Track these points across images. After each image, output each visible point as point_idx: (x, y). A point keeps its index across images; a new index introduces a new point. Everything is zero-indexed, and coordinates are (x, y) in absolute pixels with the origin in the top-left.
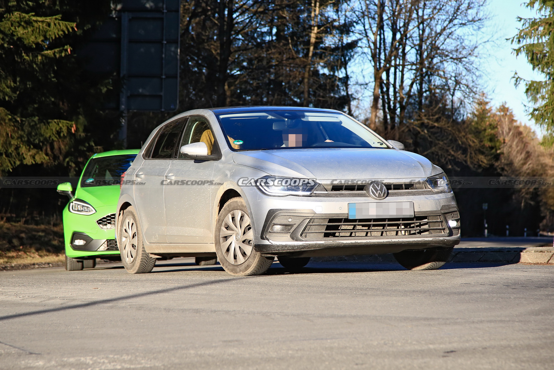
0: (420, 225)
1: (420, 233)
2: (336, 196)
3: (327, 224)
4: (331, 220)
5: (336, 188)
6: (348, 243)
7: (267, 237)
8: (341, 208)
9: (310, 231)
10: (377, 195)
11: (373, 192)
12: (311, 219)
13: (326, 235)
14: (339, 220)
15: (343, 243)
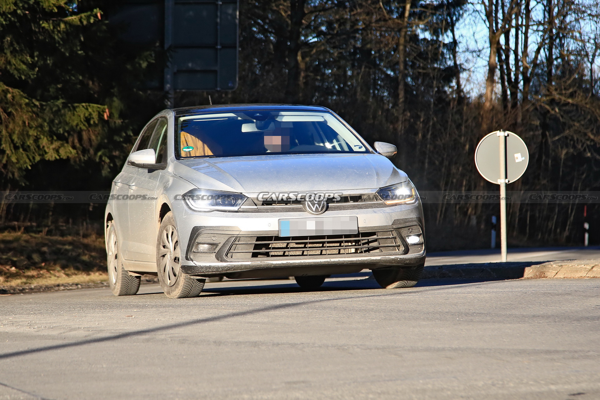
0: (368, 243)
1: (368, 250)
2: (267, 211)
3: (255, 242)
4: (259, 239)
5: (267, 202)
6: (278, 264)
7: (192, 257)
8: (270, 225)
9: (236, 251)
10: (314, 209)
11: (309, 206)
12: (237, 237)
13: (255, 255)
14: (270, 238)
15: (273, 264)
